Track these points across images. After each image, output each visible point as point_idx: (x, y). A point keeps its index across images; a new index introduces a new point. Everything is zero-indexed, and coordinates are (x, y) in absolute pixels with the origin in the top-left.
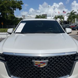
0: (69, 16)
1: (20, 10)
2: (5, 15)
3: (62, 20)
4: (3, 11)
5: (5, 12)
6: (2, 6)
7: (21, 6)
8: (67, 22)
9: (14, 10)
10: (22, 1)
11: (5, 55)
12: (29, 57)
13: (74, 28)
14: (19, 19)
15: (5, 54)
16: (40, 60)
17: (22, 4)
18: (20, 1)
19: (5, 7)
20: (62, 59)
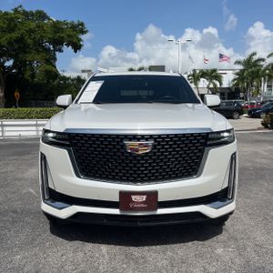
0: (241, 70)
1: (76, 52)
2: (28, 67)
3: (215, 85)
4: (21, 56)
5: (29, 57)
6: (20, 40)
7: (80, 40)
8: (233, 89)
9: (55, 50)
10: (82, 24)
11: (69, 134)
12: (118, 136)
13: (254, 110)
14: (73, 80)
15: (70, 132)
16: (139, 140)
17: (83, 32)
18: (76, 22)
19: (29, 41)
20: (180, 140)
